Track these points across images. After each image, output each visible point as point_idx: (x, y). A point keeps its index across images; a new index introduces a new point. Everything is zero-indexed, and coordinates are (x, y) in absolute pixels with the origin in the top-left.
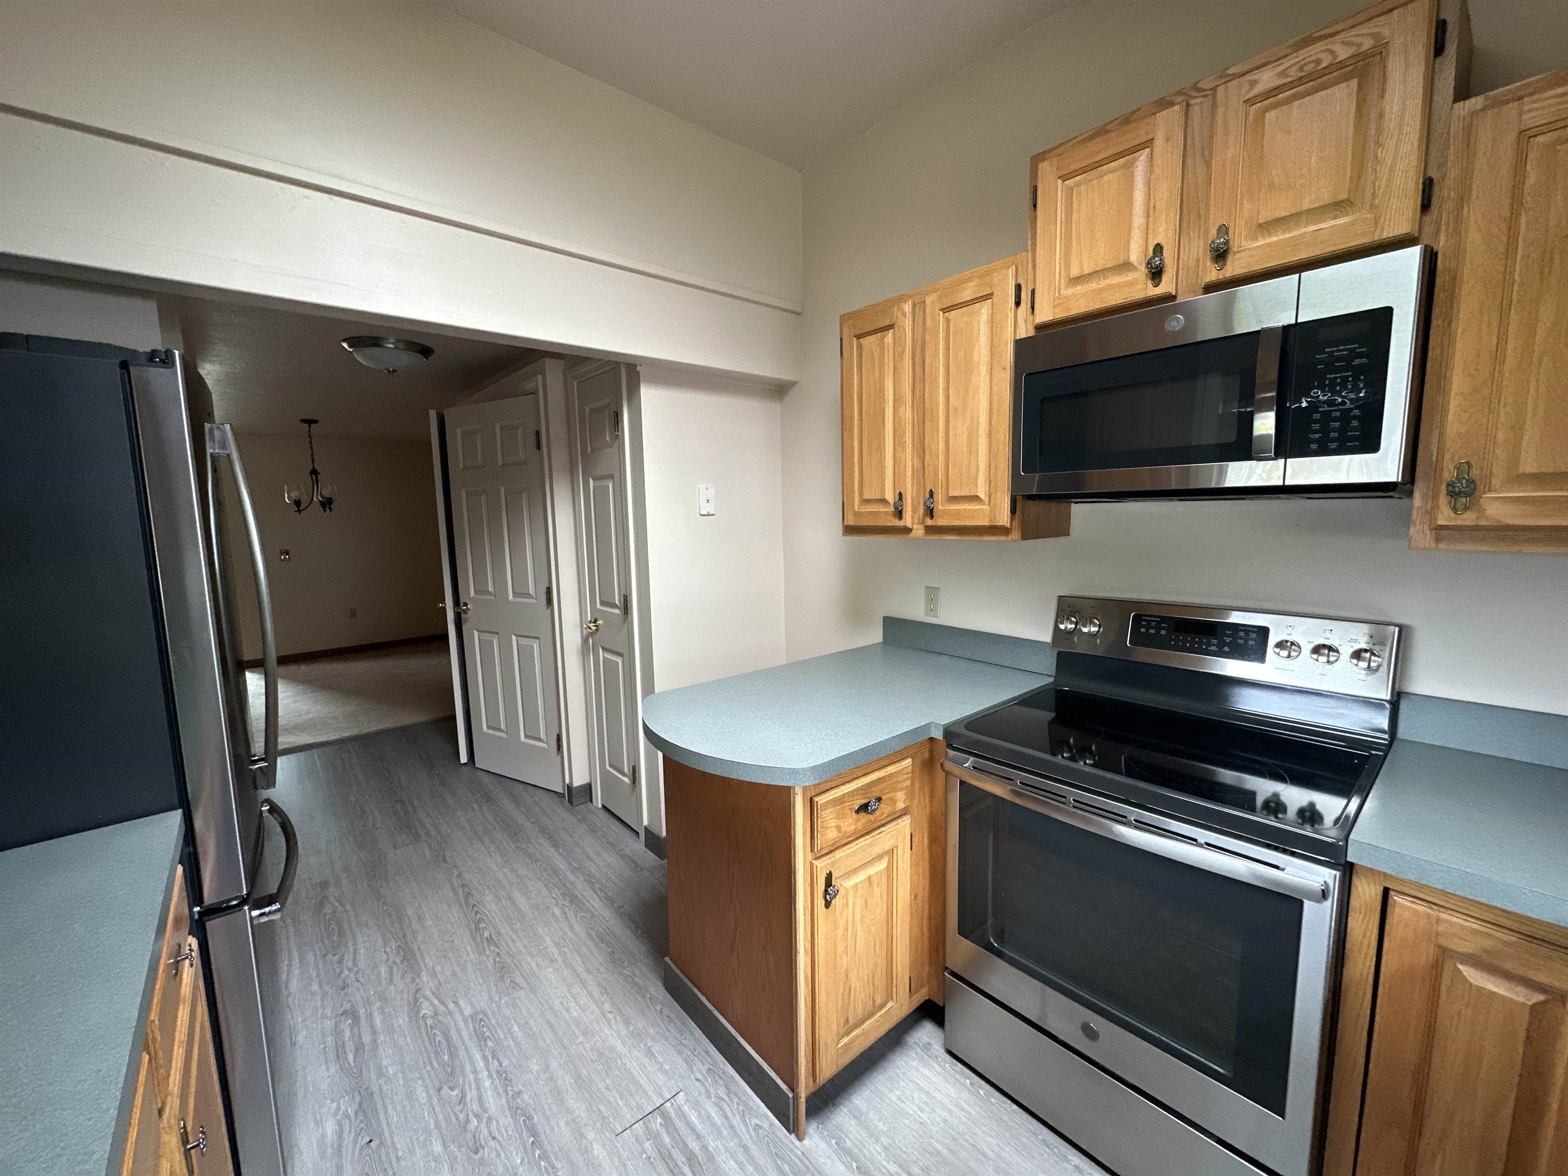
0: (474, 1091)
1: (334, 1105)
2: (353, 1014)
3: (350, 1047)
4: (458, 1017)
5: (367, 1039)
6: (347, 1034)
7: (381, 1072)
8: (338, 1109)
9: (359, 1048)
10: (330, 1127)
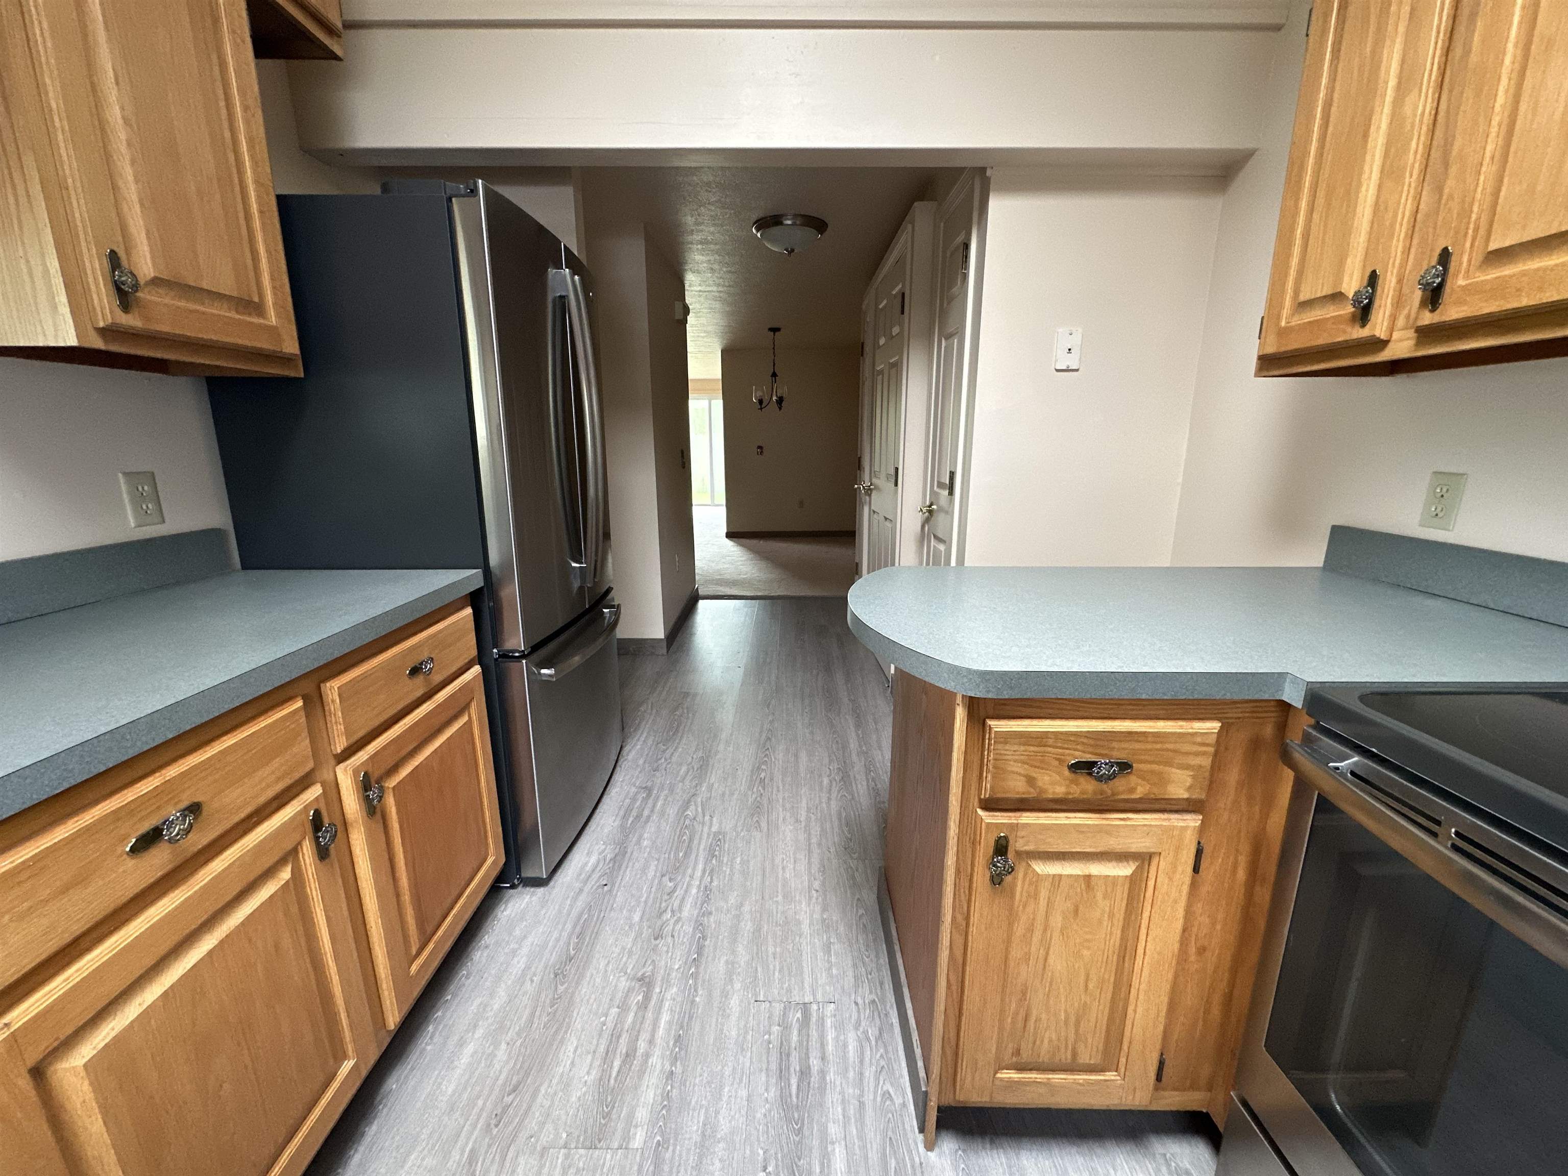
0: (682, 892)
1: (604, 847)
2: (649, 790)
3: (634, 813)
4: (706, 829)
5: (646, 813)
6: (638, 803)
7: (638, 842)
8: (603, 851)
9: (638, 817)
10: (593, 859)
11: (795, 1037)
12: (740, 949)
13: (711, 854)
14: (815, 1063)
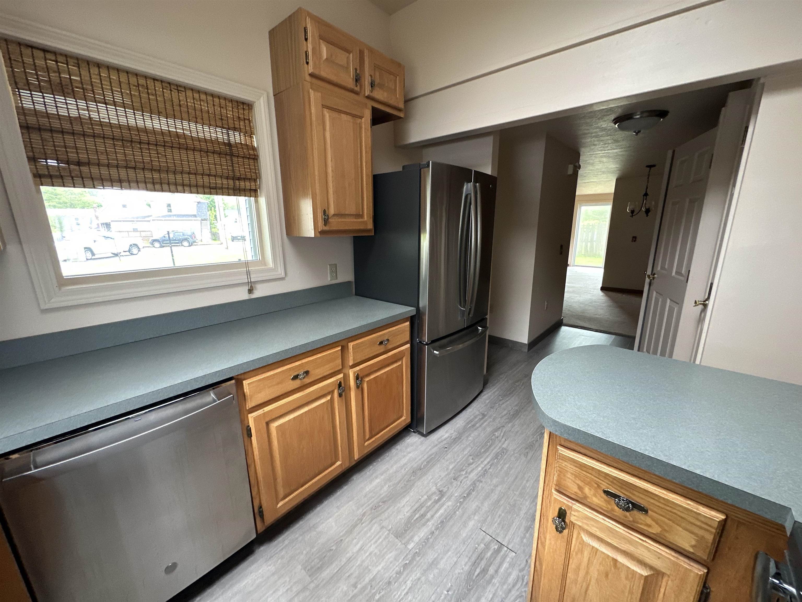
1: (453, 432)
5: (478, 425)
7: (467, 437)
10: (447, 435)
11: (489, 554)
12: (486, 504)
13: (496, 456)
14: (491, 571)
